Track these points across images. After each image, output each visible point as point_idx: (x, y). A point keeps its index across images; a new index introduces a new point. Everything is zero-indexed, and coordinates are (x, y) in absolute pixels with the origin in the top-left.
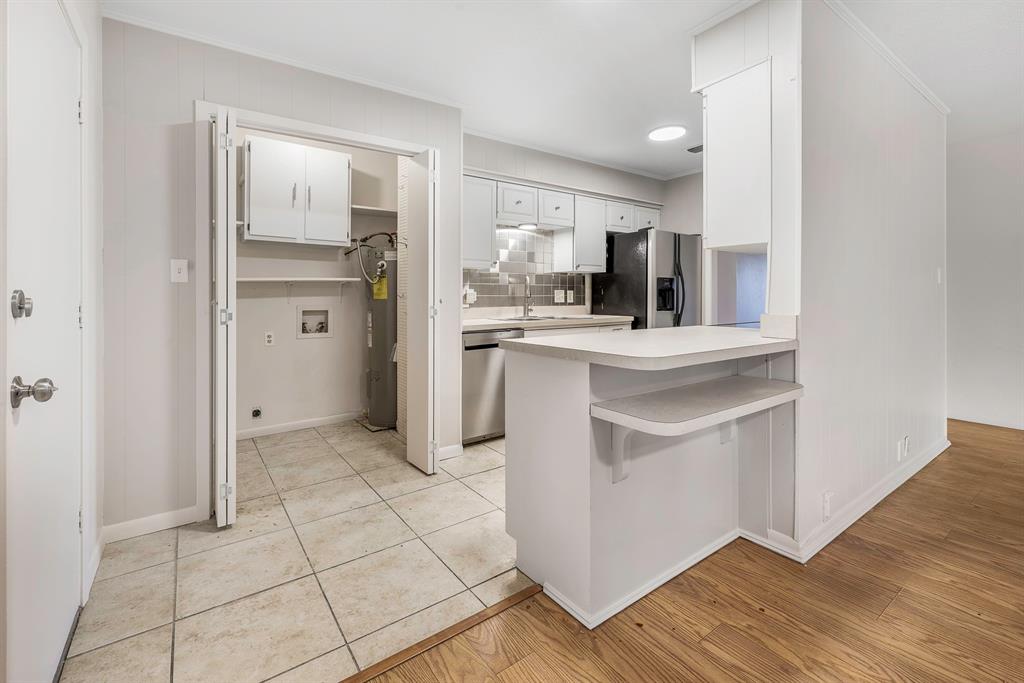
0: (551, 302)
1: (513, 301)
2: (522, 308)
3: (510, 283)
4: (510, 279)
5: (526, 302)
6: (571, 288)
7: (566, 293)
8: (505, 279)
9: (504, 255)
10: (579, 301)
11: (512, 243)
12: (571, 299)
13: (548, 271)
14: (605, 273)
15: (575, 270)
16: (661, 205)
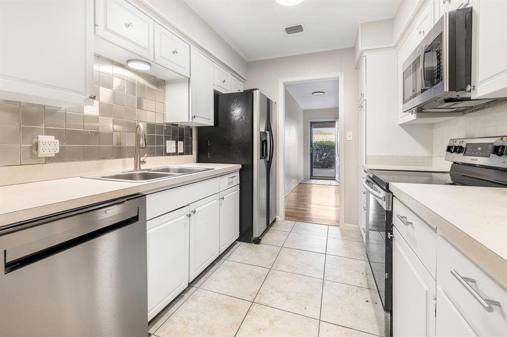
0: (163, 152)
1: (119, 152)
2: (132, 160)
3: (114, 131)
4: (116, 127)
5: (137, 153)
6: (181, 139)
7: (177, 144)
8: (108, 125)
9: (105, 95)
10: (188, 151)
11: (116, 82)
12: (181, 150)
13: (159, 121)
14: (212, 126)
15: (191, 120)
16: (245, 80)
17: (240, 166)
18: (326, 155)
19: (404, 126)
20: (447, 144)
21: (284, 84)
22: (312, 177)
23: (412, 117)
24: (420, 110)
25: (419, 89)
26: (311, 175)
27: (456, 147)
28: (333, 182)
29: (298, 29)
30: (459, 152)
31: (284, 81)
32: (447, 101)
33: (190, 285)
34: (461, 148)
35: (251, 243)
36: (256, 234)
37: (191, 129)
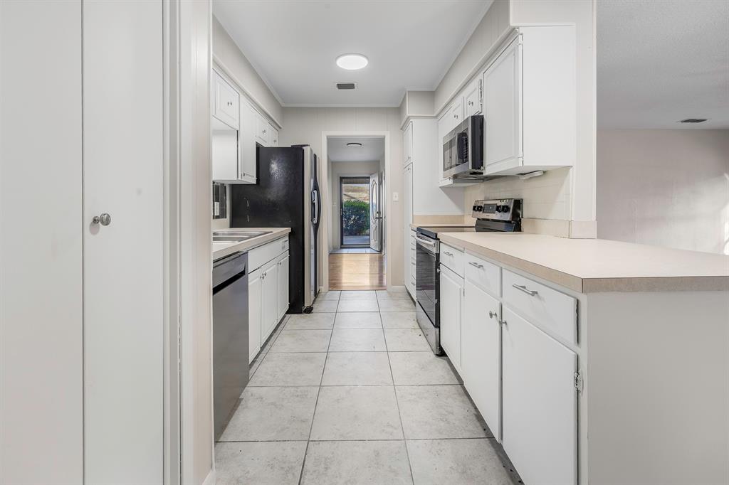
10: (223, 214)
12: (217, 213)
14: (254, 184)
15: (239, 178)
16: (280, 128)
17: (288, 230)
18: (354, 219)
19: (442, 188)
20: (473, 205)
21: (328, 139)
22: (342, 246)
23: (450, 182)
24: (455, 177)
25: (454, 163)
26: (342, 244)
27: (479, 207)
28: (368, 251)
29: (351, 86)
30: (480, 210)
31: (329, 134)
32: (471, 174)
33: (262, 348)
34: (481, 207)
35: (301, 313)
36: (307, 304)
37: (225, 187)
